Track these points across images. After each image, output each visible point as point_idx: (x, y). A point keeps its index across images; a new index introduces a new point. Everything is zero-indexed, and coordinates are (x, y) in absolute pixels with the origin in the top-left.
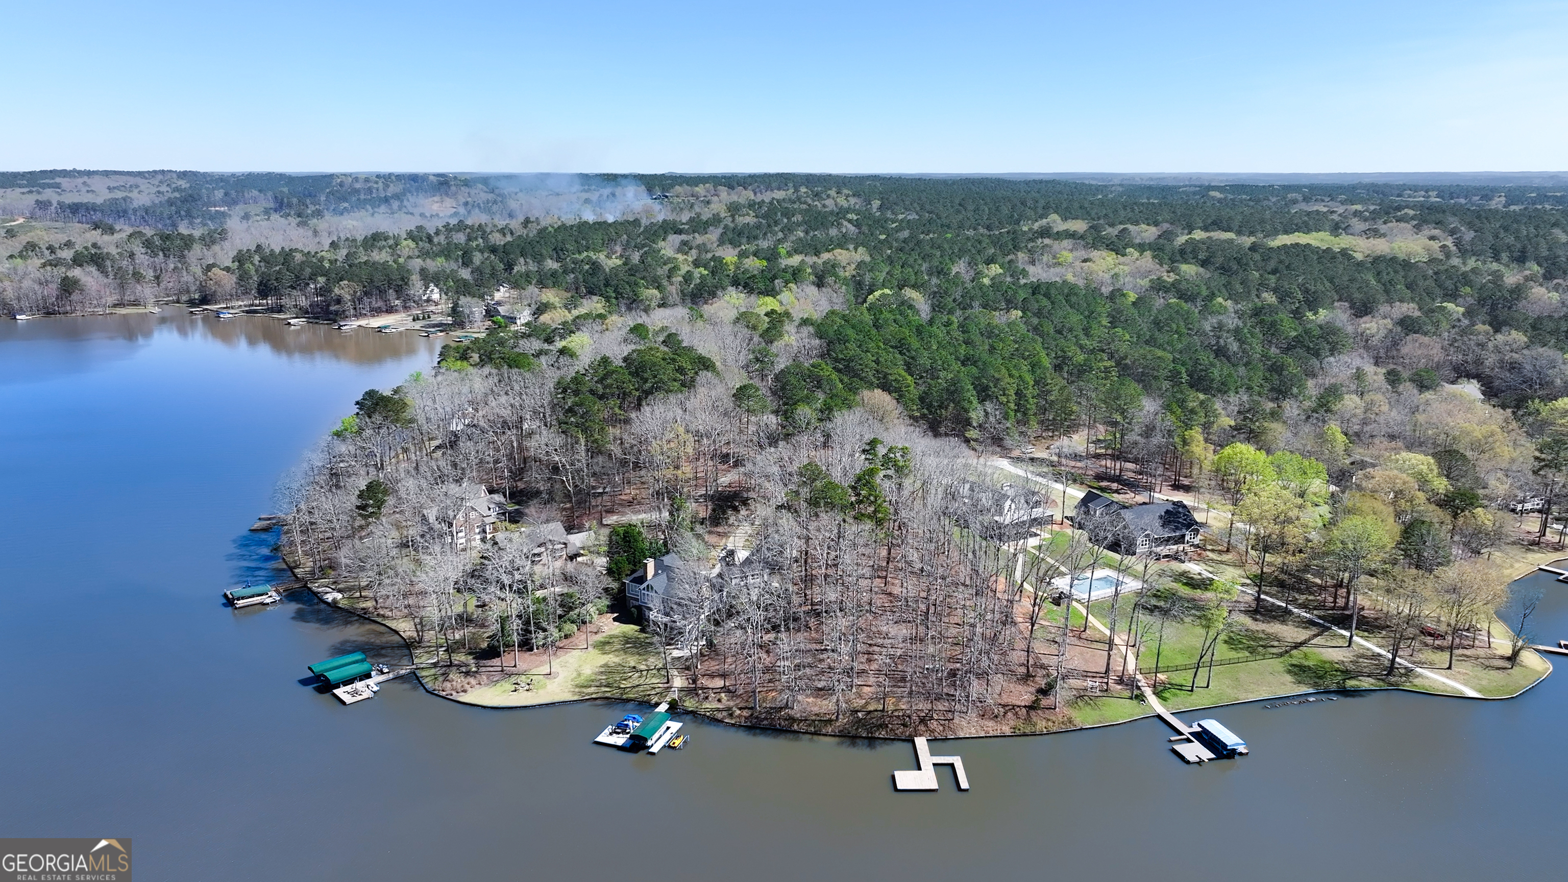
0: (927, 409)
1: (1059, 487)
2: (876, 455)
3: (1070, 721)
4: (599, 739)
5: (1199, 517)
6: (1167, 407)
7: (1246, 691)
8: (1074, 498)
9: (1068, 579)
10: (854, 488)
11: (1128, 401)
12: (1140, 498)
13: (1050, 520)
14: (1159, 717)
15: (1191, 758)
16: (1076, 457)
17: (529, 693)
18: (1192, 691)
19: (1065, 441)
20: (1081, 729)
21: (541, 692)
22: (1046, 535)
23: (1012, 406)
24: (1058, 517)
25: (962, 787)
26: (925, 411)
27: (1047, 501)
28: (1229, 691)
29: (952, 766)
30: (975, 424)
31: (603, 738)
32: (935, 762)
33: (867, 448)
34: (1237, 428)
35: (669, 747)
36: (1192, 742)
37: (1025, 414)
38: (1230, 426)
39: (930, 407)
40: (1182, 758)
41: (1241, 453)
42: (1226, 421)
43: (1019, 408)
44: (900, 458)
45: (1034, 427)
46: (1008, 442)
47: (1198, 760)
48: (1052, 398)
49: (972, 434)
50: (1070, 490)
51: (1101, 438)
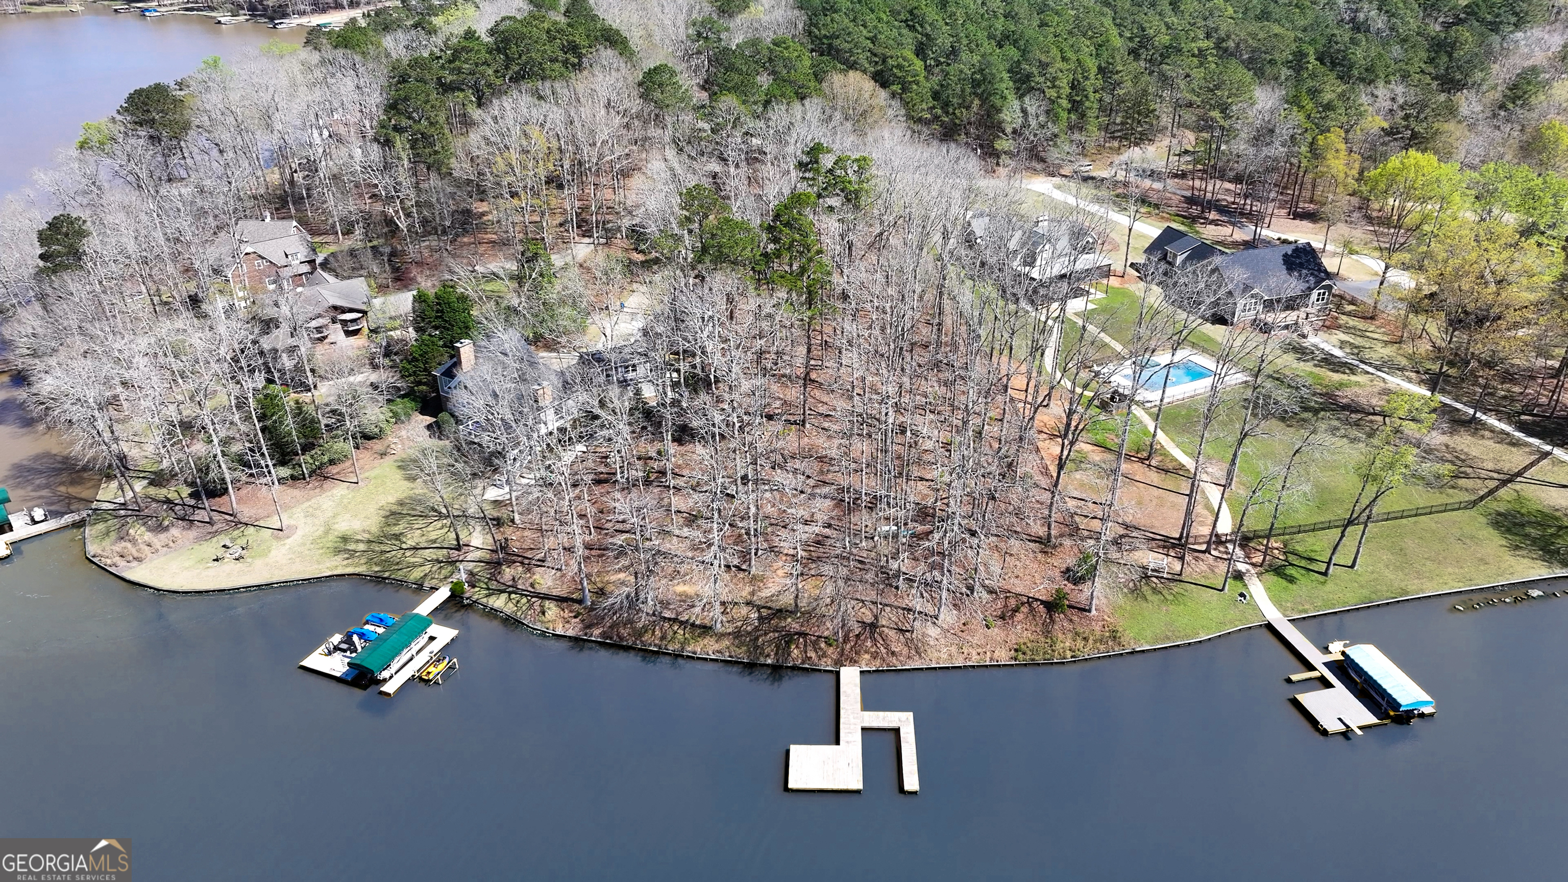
0: (942, 108)
1: (1122, 219)
2: (817, 171)
3: (1114, 636)
4: (307, 663)
5: (1330, 264)
6: (1294, 101)
7: (1419, 575)
8: (1143, 236)
9: (1127, 368)
10: (770, 229)
11: (1234, 91)
12: (1240, 235)
13: (1106, 272)
14: (1270, 627)
15: (1332, 725)
16: (1153, 174)
17: (239, 565)
18: (1325, 574)
19: (1134, 154)
20: (1133, 653)
21: (258, 563)
22: (1098, 295)
23: (1065, 103)
24: (1118, 267)
25: (907, 787)
26: (939, 112)
27: (1104, 241)
28: (1389, 574)
29: (897, 731)
30: (1009, 130)
31: (317, 660)
32: (867, 724)
33: (806, 159)
34: (1390, 132)
35: (419, 680)
36: (1328, 685)
37: (1083, 116)
38: (1383, 129)
39: (946, 105)
40: (1313, 721)
41: (1416, 165)
42: (1375, 122)
43: (1076, 106)
44: (854, 178)
45: (1094, 134)
46: (1053, 155)
47: (1342, 728)
48: (1121, 92)
49: (1003, 144)
50: (1139, 226)
51: (1191, 149)
